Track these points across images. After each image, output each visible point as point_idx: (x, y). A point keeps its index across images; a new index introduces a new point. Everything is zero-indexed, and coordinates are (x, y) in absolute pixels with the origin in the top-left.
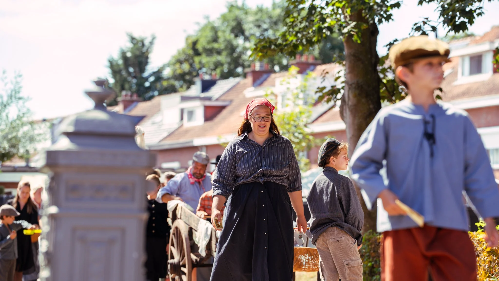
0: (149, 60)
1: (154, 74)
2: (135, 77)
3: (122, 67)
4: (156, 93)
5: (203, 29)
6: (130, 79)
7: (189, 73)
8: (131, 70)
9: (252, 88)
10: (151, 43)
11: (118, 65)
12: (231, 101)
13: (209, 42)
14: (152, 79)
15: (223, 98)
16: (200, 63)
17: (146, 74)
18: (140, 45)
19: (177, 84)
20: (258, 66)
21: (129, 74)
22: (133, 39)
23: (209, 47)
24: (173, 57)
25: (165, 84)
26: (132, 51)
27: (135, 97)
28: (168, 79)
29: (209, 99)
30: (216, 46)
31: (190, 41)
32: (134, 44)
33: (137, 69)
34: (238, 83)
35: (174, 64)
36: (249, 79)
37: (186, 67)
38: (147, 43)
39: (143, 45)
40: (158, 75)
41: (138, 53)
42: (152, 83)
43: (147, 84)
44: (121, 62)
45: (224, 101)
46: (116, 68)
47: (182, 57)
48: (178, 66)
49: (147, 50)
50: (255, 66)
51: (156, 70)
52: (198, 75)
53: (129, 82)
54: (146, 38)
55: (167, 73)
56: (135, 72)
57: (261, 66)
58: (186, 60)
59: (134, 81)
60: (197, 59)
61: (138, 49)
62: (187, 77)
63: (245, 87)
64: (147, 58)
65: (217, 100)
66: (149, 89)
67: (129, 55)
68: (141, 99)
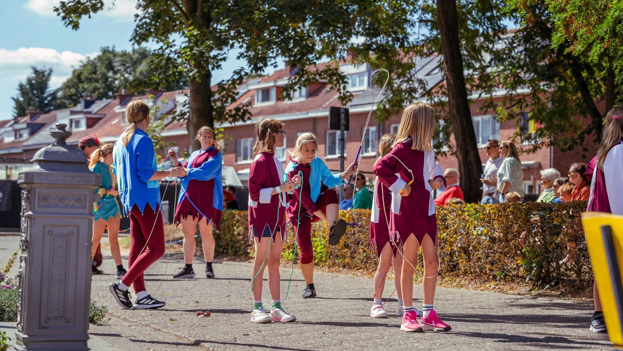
0: (48, 86)
1: (51, 95)
2: (38, 97)
3: (29, 90)
4: (52, 108)
5: (84, 66)
6: (34, 98)
7: (75, 95)
8: (35, 92)
9: (119, 107)
10: (49, 74)
11: (26, 89)
12: (105, 115)
13: (90, 74)
14: (49, 98)
15: (99, 112)
16: (83, 88)
17: (45, 95)
18: (41, 75)
19: (67, 102)
20: (123, 92)
21: (34, 95)
22: (36, 71)
23: (89, 77)
24: (64, 84)
25: (58, 101)
26: (35, 79)
27: (38, 111)
28: (60, 98)
29: (90, 113)
30: (94, 76)
31: (76, 74)
32: (37, 75)
33: (39, 92)
34: (110, 103)
35: (65, 89)
36: (117, 101)
37: (73, 91)
38: (46, 74)
39: (44, 76)
40: (54, 95)
41: (40, 81)
42: (49, 101)
43: (46, 102)
44: (28, 87)
45: (100, 114)
46: (24, 91)
47: (70, 84)
48: (67, 90)
49: (46, 79)
50: (121, 92)
51: (52, 92)
52: (82, 96)
53: (34, 100)
54: (45, 71)
55: (60, 94)
56: (37, 93)
57: (125, 92)
58: (73, 86)
59: (37, 99)
60: (81, 85)
61: (40, 78)
62: (74, 98)
63: (115, 105)
64: (46, 84)
65: (95, 114)
66: (47, 105)
67: (34, 82)
68: (42, 112)
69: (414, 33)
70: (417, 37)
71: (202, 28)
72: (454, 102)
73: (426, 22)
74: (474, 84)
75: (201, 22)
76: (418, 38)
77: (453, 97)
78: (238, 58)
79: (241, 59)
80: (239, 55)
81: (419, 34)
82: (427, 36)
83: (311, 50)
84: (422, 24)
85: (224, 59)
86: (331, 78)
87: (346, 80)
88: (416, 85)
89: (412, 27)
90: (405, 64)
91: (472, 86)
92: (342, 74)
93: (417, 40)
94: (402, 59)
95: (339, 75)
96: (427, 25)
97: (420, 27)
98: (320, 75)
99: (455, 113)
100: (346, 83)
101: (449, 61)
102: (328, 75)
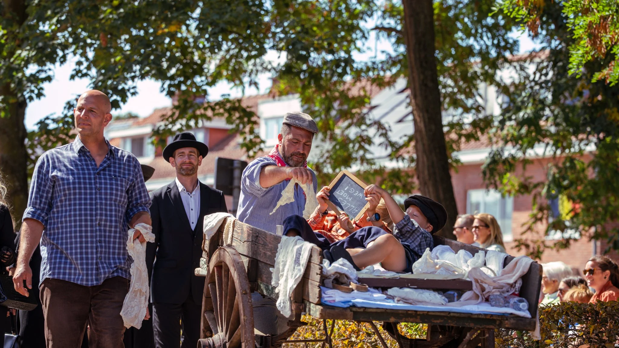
69: (369, 48)
70: (373, 55)
71: (12, 26)
72: (425, 159)
73: (389, 30)
74: (464, 132)
75: (8, 15)
76: (375, 57)
77: (424, 151)
78: (72, 77)
79: (77, 78)
80: (74, 72)
81: (376, 50)
82: (388, 54)
83: (199, 70)
84: (381, 34)
85: (49, 79)
86: (230, 115)
87: (254, 119)
88: (372, 132)
89: (364, 40)
90: (353, 98)
91: (460, 136)
92: (248, 110)
93: (373, 60)
94: (349, 89)
95: (244, 110)
96: (389, 36)
97: (378, 38)
98: (213, 109)
99: (427, 178)
100: (255, 123)
101: (418, 93)
102: (225, 110)
